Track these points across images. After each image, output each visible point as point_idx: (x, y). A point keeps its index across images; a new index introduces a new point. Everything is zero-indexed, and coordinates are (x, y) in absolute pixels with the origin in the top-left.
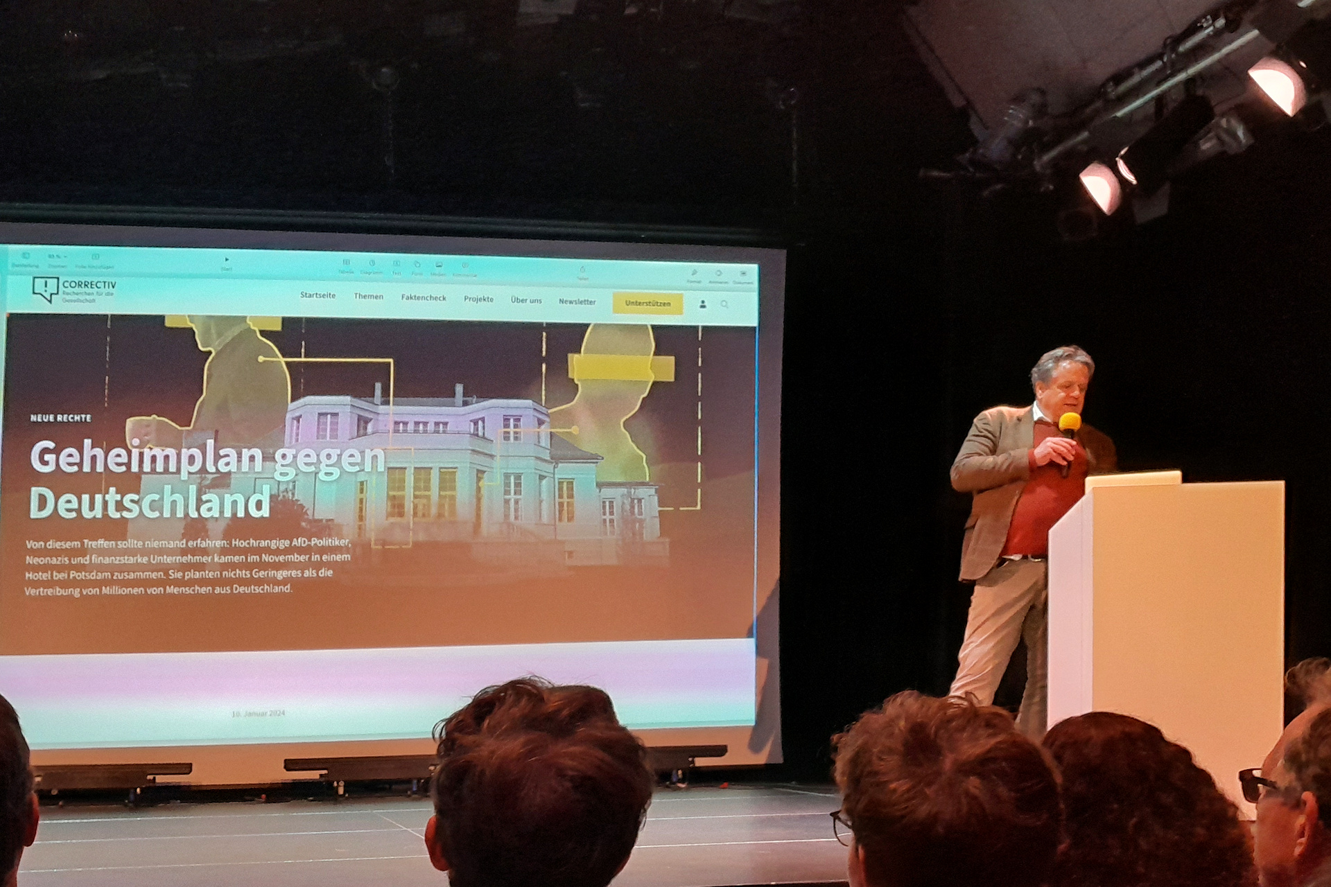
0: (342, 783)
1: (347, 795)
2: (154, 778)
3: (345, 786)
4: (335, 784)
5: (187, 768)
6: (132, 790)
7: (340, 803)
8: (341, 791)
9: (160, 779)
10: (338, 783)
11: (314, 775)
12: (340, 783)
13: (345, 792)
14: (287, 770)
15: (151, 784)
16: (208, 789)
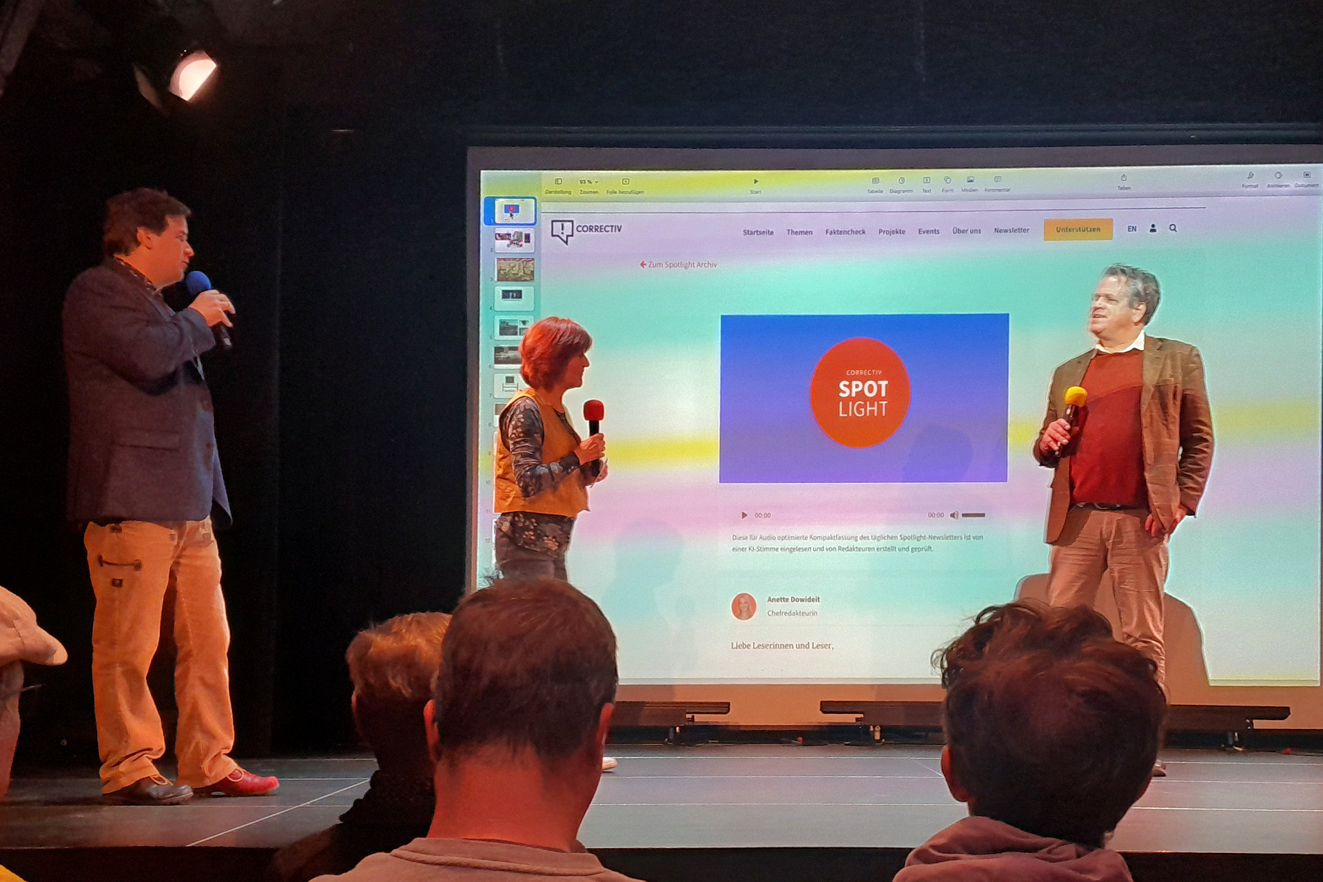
0: (878, 728)
1: (883, 740)
2: (693, 717)
3: (881, 731)
4: (872, 729)
5: (724, 708)
6: (672, 729)
7: (878, 747)
8: (877, 736)
9: (699, 718)
10: (874, 727)
11: (850, 719)
12: (876, 729)
13: (881, 738)
14: (824, 712)
15: (691, 723)
16: (747, 729)
